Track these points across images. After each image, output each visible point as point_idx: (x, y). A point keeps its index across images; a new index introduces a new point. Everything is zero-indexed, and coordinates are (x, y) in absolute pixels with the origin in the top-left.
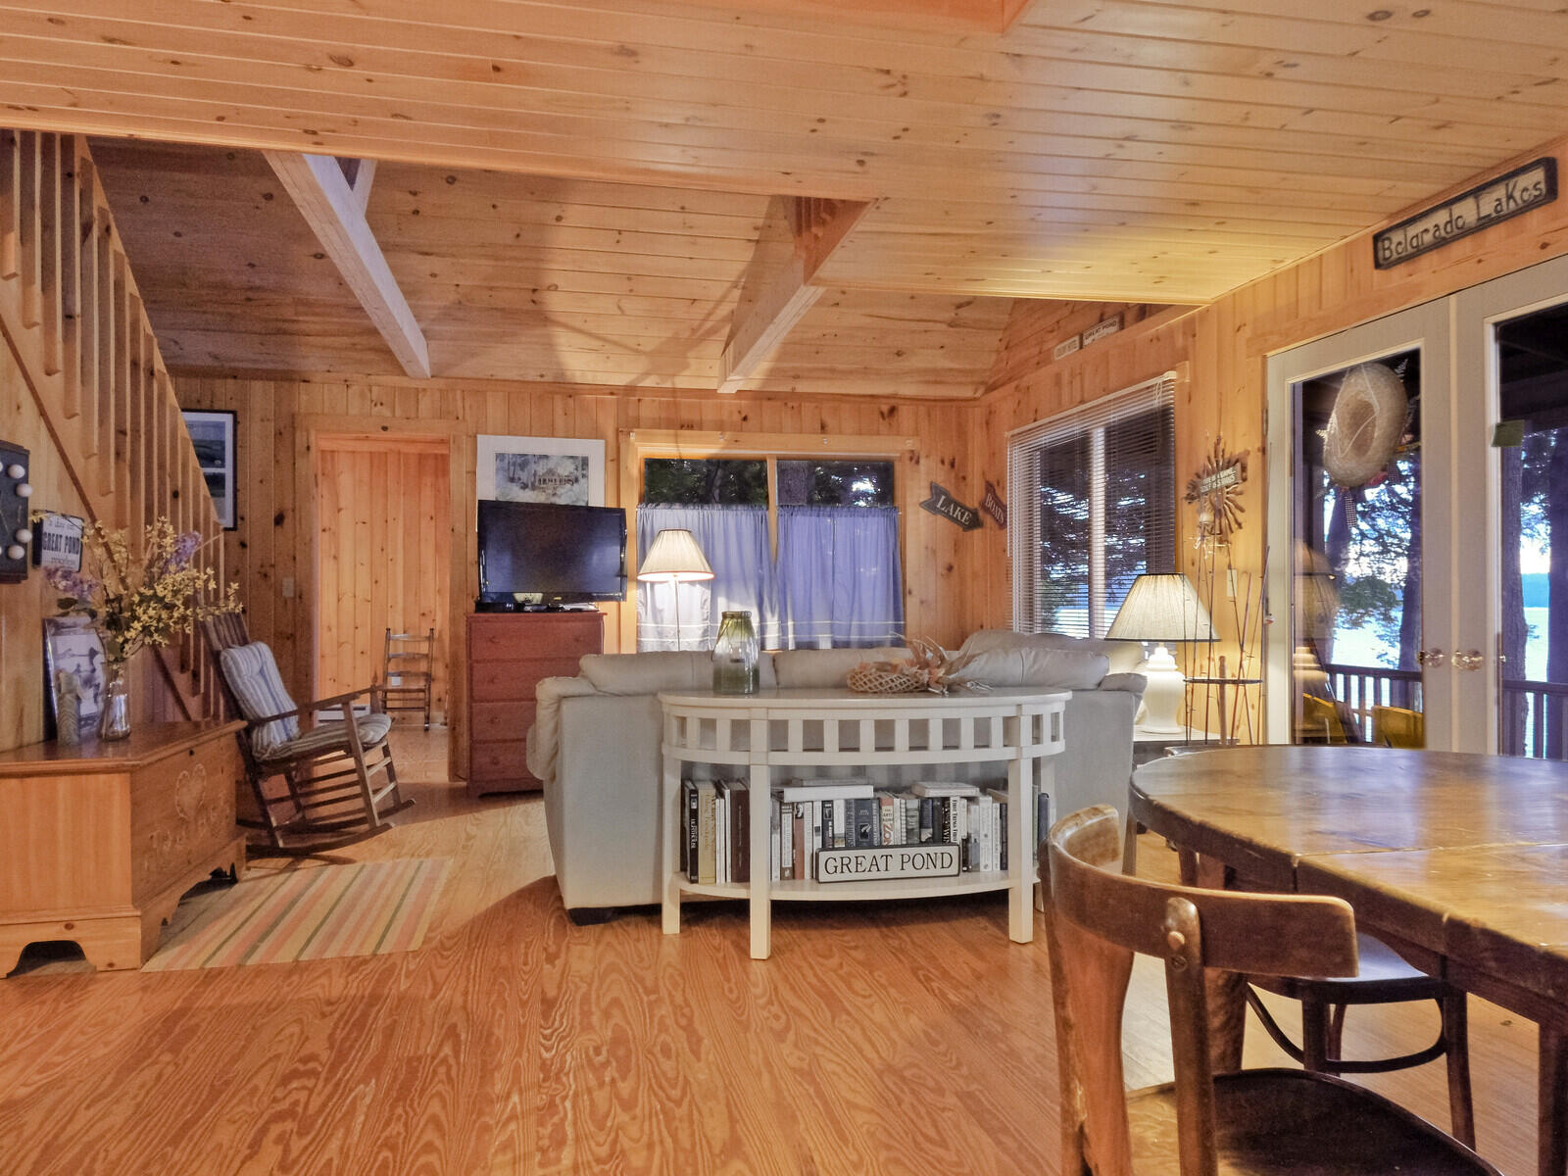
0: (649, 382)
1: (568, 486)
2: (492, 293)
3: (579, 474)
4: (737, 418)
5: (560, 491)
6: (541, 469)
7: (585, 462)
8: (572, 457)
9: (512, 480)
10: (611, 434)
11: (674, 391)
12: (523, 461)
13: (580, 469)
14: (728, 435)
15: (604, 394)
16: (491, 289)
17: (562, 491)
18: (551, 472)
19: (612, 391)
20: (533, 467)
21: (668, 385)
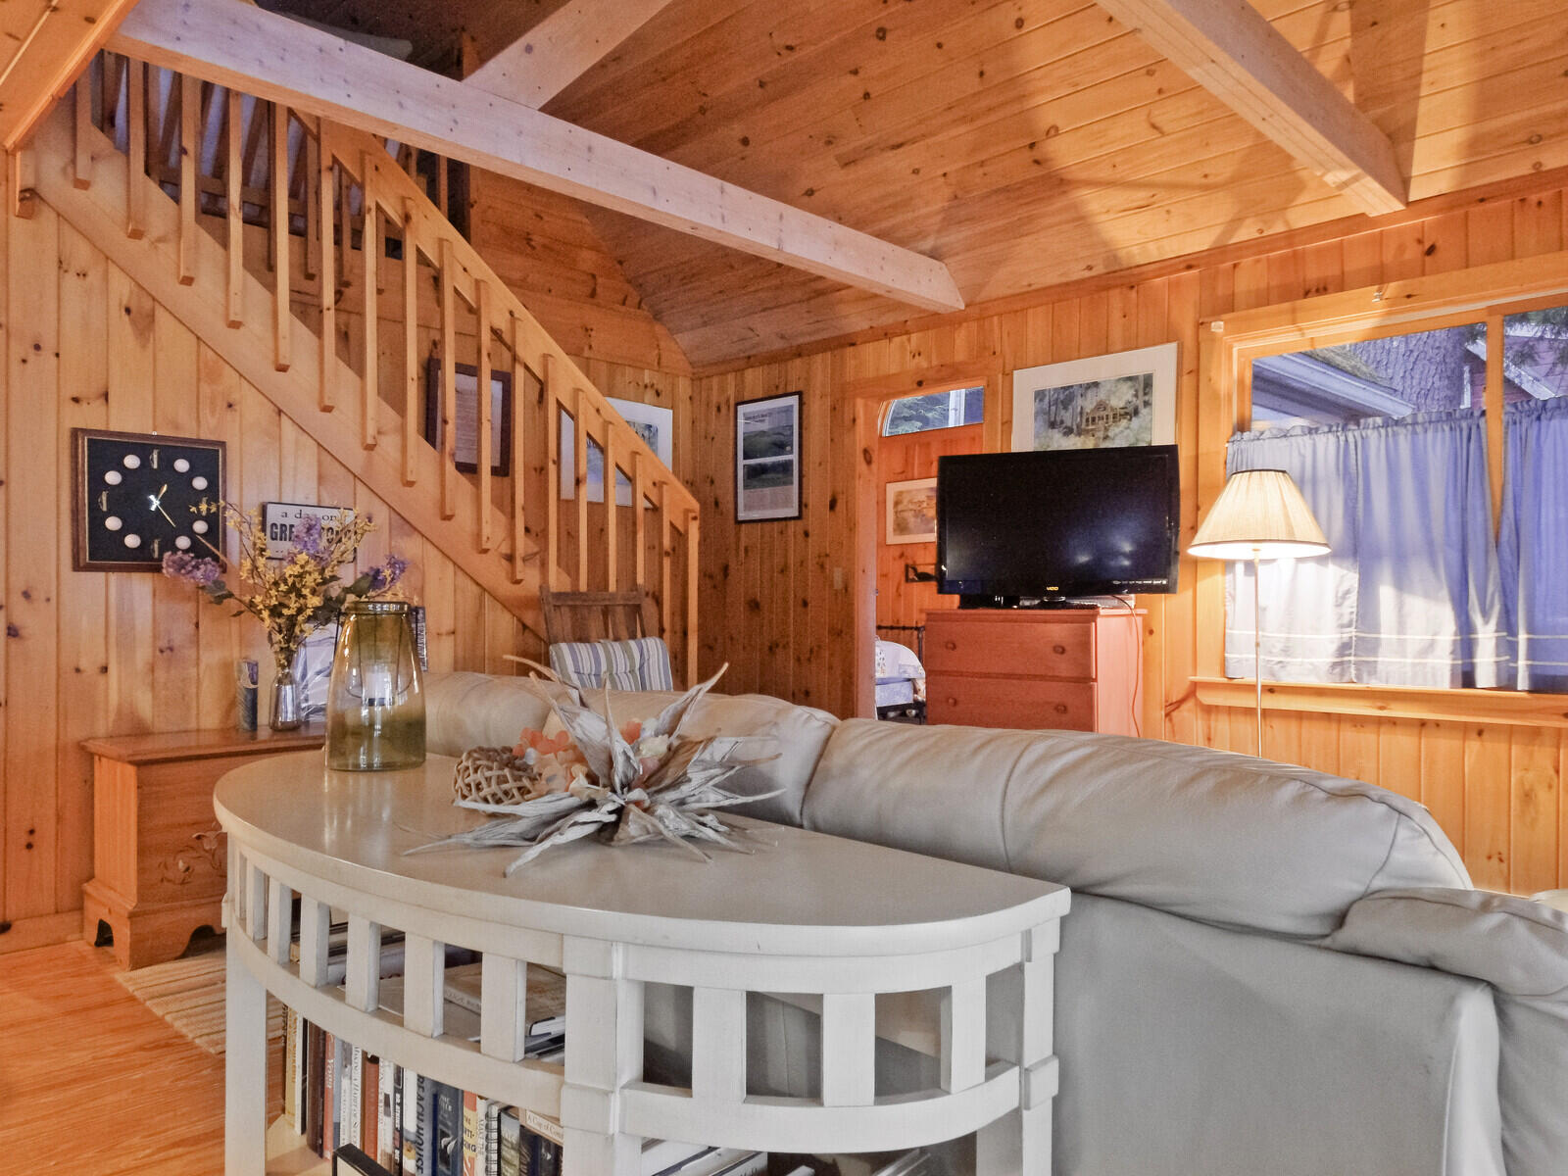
0: (1247, 233)
1: (1124, 423)
2: (986, 169)
3: (1139, 403)
4: (1413, 252)
5: (1113, 431)
6: (1088, 403)
7: (1147, 383)
8: (1130, 379)
9: (1053, 425)
10: (1188, 331)
11: (1291, 236)
12: (1066, 396)
13: (1141, 393)
14: (1392, 288)
15: (1179, 271)
16: (982, 164)
17: (1117, 430)
18: (1101, 406)
19: (1189, 263)
20: (1079, 402)
21: (1279, 228)
